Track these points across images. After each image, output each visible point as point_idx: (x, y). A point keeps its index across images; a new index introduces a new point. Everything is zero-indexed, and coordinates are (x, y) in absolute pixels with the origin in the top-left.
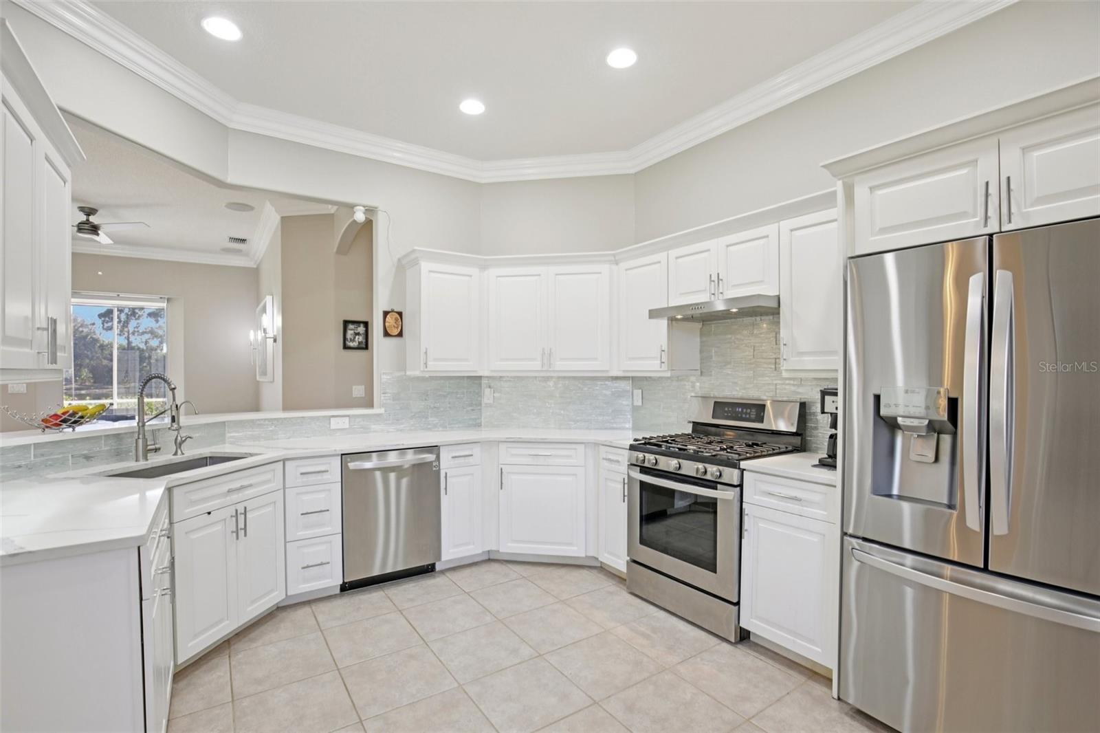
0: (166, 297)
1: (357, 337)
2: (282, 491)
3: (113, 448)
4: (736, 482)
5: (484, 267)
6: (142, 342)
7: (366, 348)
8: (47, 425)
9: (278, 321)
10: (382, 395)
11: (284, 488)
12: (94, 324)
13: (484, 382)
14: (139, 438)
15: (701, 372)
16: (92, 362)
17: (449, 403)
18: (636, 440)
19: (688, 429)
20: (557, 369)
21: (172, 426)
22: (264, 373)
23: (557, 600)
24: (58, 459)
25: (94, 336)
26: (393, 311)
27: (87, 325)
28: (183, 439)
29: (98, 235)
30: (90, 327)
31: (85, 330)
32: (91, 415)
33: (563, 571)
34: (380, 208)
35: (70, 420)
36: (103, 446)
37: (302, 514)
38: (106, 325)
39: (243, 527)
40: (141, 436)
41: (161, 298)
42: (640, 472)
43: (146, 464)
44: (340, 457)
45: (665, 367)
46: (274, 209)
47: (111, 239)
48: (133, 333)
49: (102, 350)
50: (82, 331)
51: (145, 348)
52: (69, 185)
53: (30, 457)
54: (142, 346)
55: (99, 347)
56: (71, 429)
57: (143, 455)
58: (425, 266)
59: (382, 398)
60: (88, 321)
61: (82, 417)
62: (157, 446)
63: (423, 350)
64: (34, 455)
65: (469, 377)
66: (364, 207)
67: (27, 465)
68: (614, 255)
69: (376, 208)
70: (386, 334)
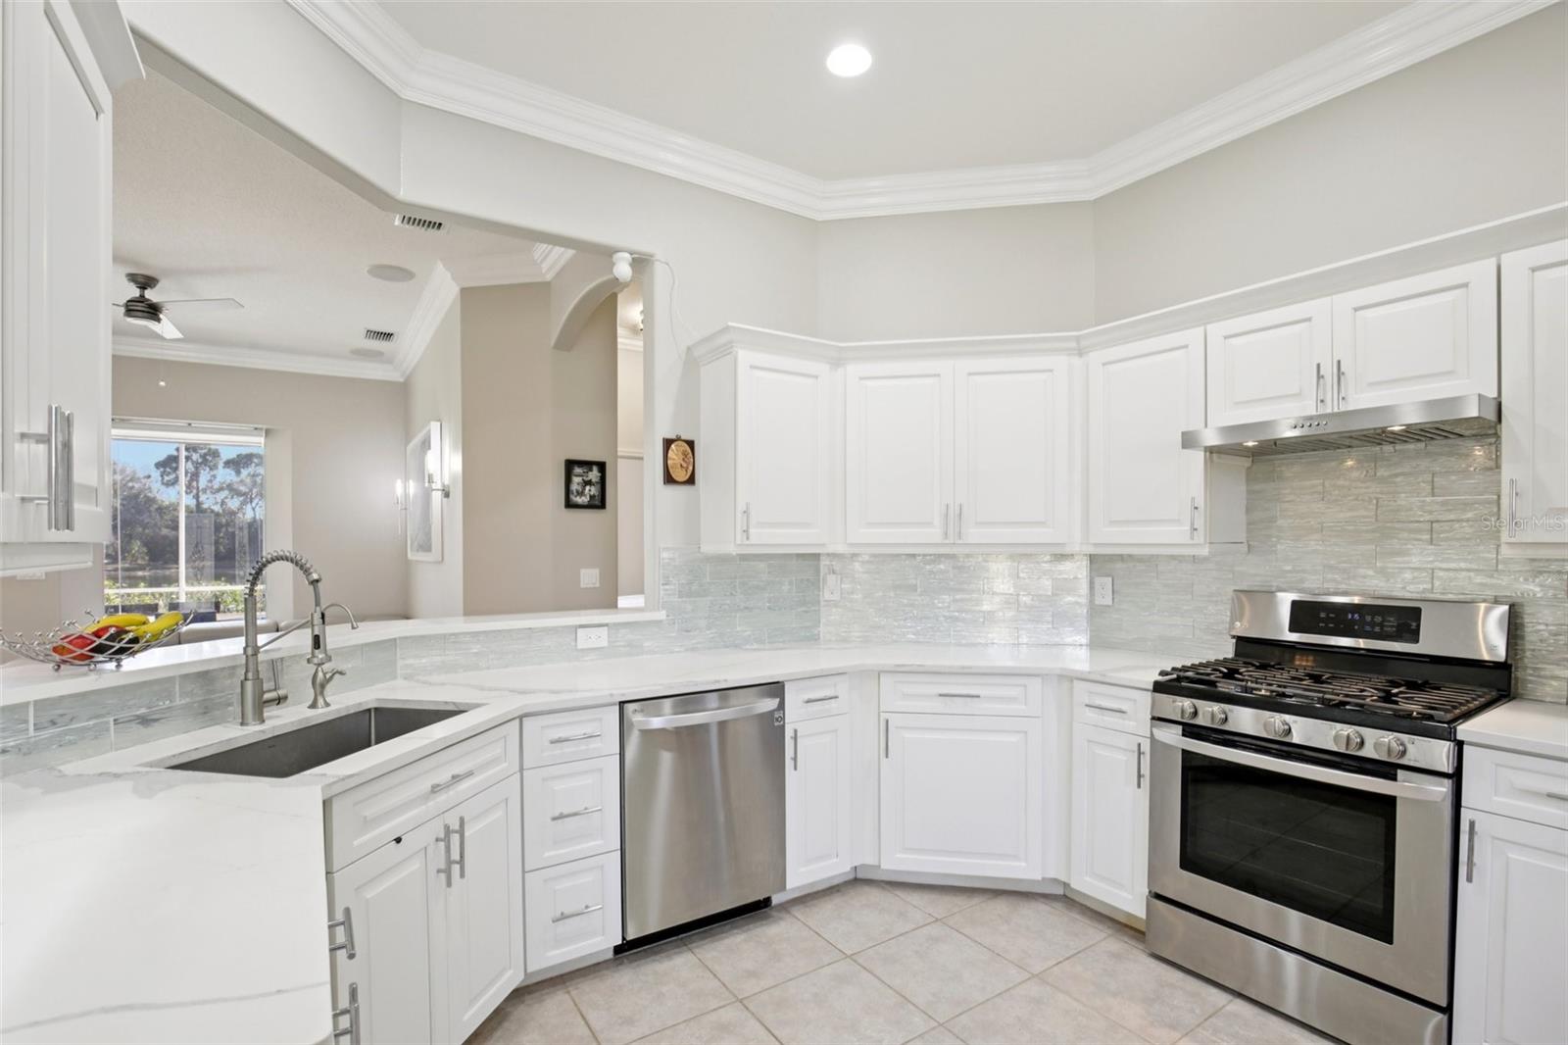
0: (265, 427)
1: (588, 488)
2: (518, 775)
3: (198, 699)
4: (1446, 766)
5: (837, 362)
6: (217, 503)
7: (602, 505)
8: (64, 658)
9: (454, 463)
10: (662, 587)
11: (522, 769)
12: (149, 477)
13: (824, 562)
14: (246, 679)
15: (1249, 546)
16: (147, 531)
17: (769, 602)
18: (1163, 673)
19: (1227, 650)
20: (970, 541)
21: (313, 656)
22: (426, 547)
23: (1028, 976)
24: (83, 729)
25: (149, 494)
26: (678, 439)
27: (139, 479)
28: (328, 676)
29: (159, 320)
30: (144, 481)
31: (137, 486)
32: (153, 636)
33: (1000, 906)
34: (657, 257)
35: (113, 647)
36: (178, 699)
37: (554, 819)
38: (166, 478)
39: (458, 858)
40: (250, 675)
41: (256, 429)
42: (1183, 735)
43: (263, 732)
44: (618, 707)
45: (1200, 538)
46: (449, 275)
47: (179, 329)
48: (204, 491)
49: (160, 514)
50: (133, 487)
51: (221, 511)
52: (107, 118)
53: (28, 730)
54: (217, 508)
55: (157, 509)
56: (112, 665)
57: (254, 714)
58: (745, 356)
59: (662, 592)
60: (140, 474)
61: (135, 640)
62: (281, 692)
63: (741, 507)
64: (35, 725)
65: (799, 556)
66: (631, 254)
67: (19, 748)
68: (1078, 339)
69: (652, 256)
70: (669, 479)
